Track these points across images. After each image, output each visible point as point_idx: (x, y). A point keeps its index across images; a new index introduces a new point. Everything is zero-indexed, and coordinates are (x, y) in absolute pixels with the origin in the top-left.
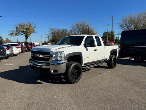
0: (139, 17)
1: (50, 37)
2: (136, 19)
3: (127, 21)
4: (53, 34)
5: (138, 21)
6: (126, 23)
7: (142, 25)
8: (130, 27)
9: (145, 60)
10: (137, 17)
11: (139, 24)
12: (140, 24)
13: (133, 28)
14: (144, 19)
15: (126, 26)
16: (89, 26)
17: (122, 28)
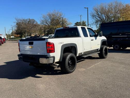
0: (109, 7)
1: (15, 29)
2: (107, 9)
3: (99, 10)
4: (18, 25)
5: (109, 11)
6: (97, 13)
7: (113, 14)
8: (102, 17)
9: (121, 48)
10: (107, 7)
11: (110, 14)
12: (112, 13)
13: (105, 18)
14: (114, 8)
15: (98, 15)
16: (62, 16)
17: (94, 18)
